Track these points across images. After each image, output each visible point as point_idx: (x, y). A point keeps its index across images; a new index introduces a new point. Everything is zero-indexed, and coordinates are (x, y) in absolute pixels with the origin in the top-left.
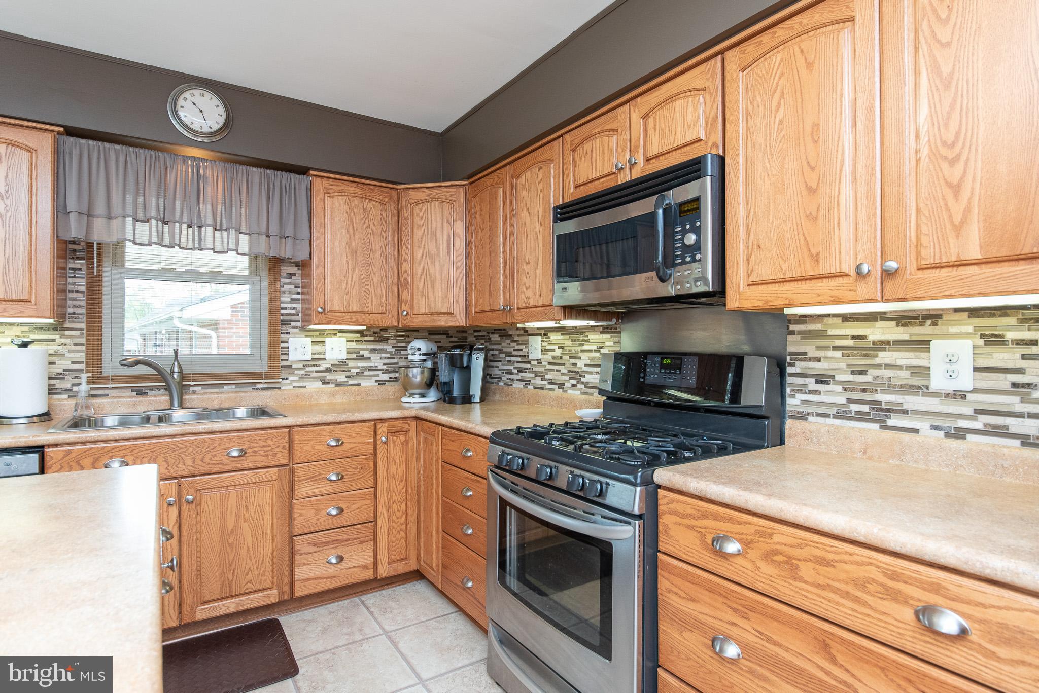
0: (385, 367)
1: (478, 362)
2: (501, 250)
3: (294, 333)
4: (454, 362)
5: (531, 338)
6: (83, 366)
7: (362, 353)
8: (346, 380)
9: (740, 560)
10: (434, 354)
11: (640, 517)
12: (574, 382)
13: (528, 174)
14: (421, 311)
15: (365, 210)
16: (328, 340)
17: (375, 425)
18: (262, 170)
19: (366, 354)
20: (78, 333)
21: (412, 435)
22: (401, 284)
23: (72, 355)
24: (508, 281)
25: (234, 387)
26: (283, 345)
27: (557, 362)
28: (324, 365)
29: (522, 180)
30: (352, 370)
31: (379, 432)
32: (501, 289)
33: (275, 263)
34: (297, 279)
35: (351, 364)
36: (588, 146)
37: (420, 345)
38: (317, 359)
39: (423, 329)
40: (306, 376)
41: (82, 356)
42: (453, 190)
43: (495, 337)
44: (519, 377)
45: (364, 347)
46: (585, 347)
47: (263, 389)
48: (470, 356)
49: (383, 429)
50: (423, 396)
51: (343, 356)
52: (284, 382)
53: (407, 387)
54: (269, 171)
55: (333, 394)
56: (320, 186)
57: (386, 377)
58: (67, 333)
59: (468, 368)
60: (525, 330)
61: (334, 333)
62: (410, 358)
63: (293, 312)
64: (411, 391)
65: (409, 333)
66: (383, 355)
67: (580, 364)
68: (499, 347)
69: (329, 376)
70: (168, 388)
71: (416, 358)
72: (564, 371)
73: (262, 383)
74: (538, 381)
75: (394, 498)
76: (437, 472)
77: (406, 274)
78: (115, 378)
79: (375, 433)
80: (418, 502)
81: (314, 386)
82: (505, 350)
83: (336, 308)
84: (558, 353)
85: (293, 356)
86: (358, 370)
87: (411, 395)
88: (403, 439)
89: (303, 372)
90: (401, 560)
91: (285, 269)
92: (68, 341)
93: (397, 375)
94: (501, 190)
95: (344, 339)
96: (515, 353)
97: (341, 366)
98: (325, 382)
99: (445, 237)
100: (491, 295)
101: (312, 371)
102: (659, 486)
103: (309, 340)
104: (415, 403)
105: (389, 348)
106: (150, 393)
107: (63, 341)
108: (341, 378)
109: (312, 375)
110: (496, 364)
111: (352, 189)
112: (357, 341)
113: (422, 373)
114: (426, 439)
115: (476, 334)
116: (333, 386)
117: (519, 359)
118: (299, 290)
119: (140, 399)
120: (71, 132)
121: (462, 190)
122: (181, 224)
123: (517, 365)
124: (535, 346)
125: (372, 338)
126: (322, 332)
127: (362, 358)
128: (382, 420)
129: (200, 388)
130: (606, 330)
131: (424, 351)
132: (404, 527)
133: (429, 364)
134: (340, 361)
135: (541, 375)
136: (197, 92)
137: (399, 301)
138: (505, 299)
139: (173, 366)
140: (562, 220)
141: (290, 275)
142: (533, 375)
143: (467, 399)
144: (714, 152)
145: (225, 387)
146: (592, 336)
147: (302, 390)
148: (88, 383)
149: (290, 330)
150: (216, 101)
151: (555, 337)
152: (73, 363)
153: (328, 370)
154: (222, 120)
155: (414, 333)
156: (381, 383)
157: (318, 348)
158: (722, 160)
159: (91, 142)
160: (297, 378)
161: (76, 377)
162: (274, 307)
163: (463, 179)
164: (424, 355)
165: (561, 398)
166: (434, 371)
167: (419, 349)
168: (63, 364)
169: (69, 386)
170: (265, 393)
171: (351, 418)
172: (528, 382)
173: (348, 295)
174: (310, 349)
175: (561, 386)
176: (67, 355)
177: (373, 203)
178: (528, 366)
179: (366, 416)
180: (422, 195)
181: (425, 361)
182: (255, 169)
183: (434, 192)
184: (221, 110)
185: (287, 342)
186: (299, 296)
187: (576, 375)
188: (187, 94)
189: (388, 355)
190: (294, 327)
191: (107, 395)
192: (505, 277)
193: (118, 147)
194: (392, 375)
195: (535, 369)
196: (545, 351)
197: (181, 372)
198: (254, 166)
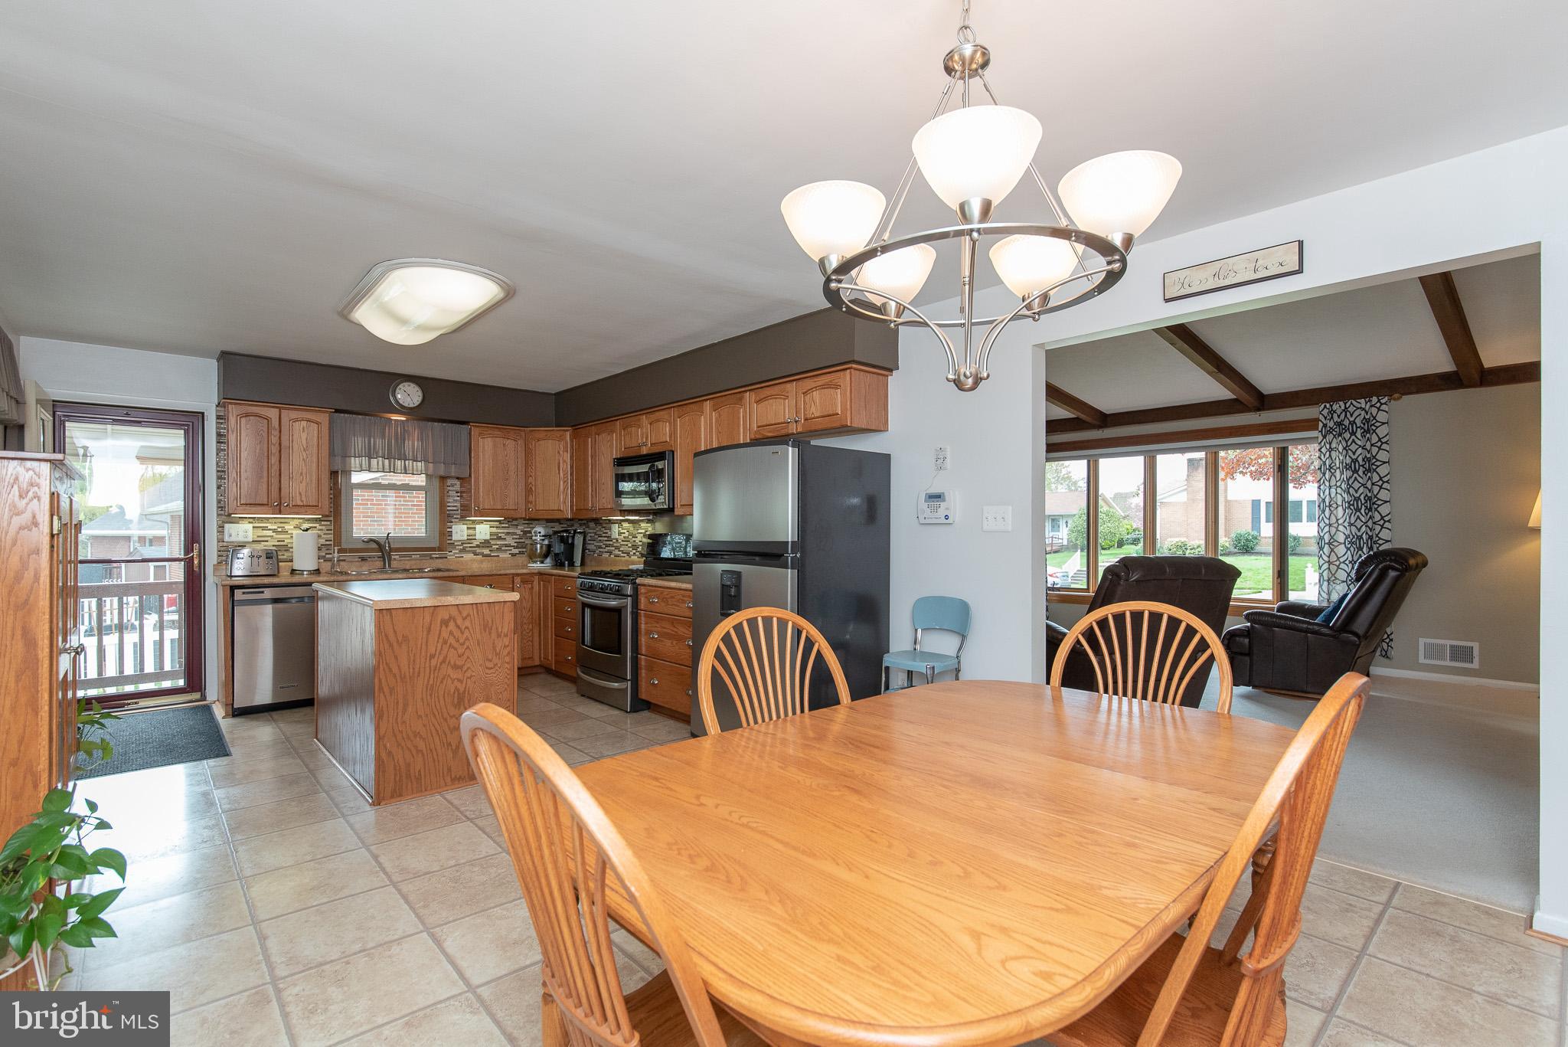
0: (516, 544)
1: (579, 540)
2: (590, 474)
3: (455, 522)
4: (563, 540)
5: (612, 525)
6: (332, 543)
7: (500, 535)
8: (489, 553)
9: (658, 605)
10: (550, 536)
11: (630, 596)
12: (634, 551)
13: (603, 435)
14: (541, 508)
15: (504, 445)
16: (477, 526)
17: (513, 578)
18: (440, 424)
19: (503, 536)
20: (328, 523)
21: (536, 583)
22: (529, 491)
23: (325, 536)
24: (594, 493)
25: (418, 556)
26: (449, 530)
27: (626, 540)
28: (475, 543)
29: (600, 436)
30: (494, 547)
31: (515, 582)
32: (590, 496)
33: (443, 478)
34: (458, 487)
35: (492, 542)
36: (629, 429)
37: (540, 531)
38: (471, 538)
39: (542, 519)
40: (464, 550)
41: (331, 537)
42: (561, 433)
43: (592, 525)
44: (604, 550)
45: (501, 531)
46: (639, 531)
47: (436, 558)
48: (573, 537)
49: (518, 580)
50: (542, 562)
51: (488, 537)
52: (450, 553)
53: (532, 557)
54: (444, 424)
55: (482, 562)
56: (475, 432)
57: (516, 551)
58: (323, 523)
59: (573, 544)
60: (609, 520)
61: (481, 522)
62: (534, 538)
63: (455, 508)
64: (534, 560)
65: (532, 520)
66: (514, 536)
67: (637, 540)
68: (595, 531)
69: (478, 550)
70: (383, 557)
71: (538, 538)
72: (630, 545)
73: (435, 554)
74: (617, 552)
75: (525, 621)
76: (551, 603)
77: (530, 485)
78: (352, 550)
79: (513, 582)
80: (540, 624)
81: (469, 556)
82: (598, 533)
83: (486, 507)
84: (627, 534)
85: (455, 537)
86: (497, 547)
87: (535, 562)
88: (530, 586)
89: (461, 547)
90: (529, 658)
91: (449, 482)
92: (324, 527)
93: (524, 550)
94: (590, 439)
95: (488, 526)
96: (604, 535)
97: (486, 544)
98: (476, 554)
99: (557, 462)
100: (584, 500)
101: (467, 547)
102: (639, 585)
103: (465, 526)
104: (537, 566)
105: (519, 532)
106: (369, 559)
107: (320, 527)
108: (486, 551)
109: (467, 549)
110: (592, 542)
111: (497, 432)
112: (497, 527)
113: (541, 547)
114: (544, 585)
115: (580, 522)
116: (481, 556)
117: (606, 539)
118: (459, 494)
119: (363, 562)
120: (337, 411)
121: (568, 434)
122: (395, 459)
123: (605, 542)
124: (615, 528)
125: (507, 525)
126: (474, 522)
127: (500, 538)
128: (518, 575)
129: (398, 557)
130: (649, 521)
131: (543, 533)
132: (531, 639)
133: (546, 542)
134: (485, 540)
135: (617, 548)
136: (406, 384)
137: (527, 502)
138: (592, 504)
139: (385, 543)
140: (618, 466)
141: (453, 485)
142: (613, 548)
143: (572, 564)
144: (670, 449)
145: (413, 556)
146: (643, 525)
147: (461, 559)
148: (338, 553)
149: (453, 520)
150: (417, 388)
151: (626, 525)
152: (326, 541)
153: (478, 546)
154: (420, 399)
155: (537, 522)
156: (513, 555)
157: (471, 532)
158: (673, 452)
159: (346, 415)
160: (457, 551)
161: (327, 549)
162: (443, 505)
163: (569, 427)
164: (543, 536)
165: (627, 561)
166: (549, 546)
167: (540, 533)
168: (322, 541)
169: (324, 554)
170: (437, 560)
171: (499, 573)
172: (610, 553)
173: (494, 499)
174: (466, 532)
175: (628, 554)
176: (323, 536)
177: (509, 441)
178: (611, 543)
179: (508, 572)
180: (542, 435)
181: (543, 540)
182: (436, 424)
183: (549, 434)
184: (420, 393)
185: (451, 528)
186: (459, 498)
187: (635, 547)
188: (400, 386)
189: (518, 537)
190: (455, 518)
191: (344, 560)
192: (592, 491)
193: (360, 417)
194: (520, 550)
195: (615, 545)
196: (620, 534)
197: (389, 547)
198: (435, 422)
